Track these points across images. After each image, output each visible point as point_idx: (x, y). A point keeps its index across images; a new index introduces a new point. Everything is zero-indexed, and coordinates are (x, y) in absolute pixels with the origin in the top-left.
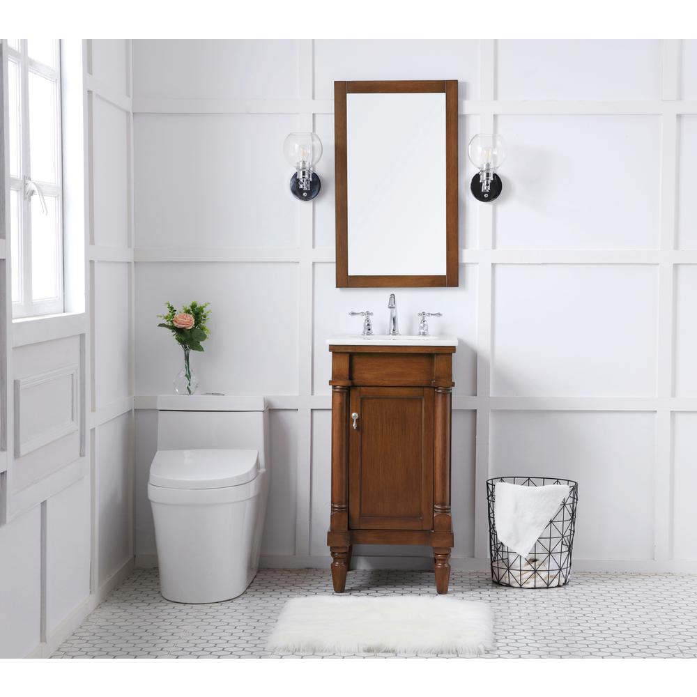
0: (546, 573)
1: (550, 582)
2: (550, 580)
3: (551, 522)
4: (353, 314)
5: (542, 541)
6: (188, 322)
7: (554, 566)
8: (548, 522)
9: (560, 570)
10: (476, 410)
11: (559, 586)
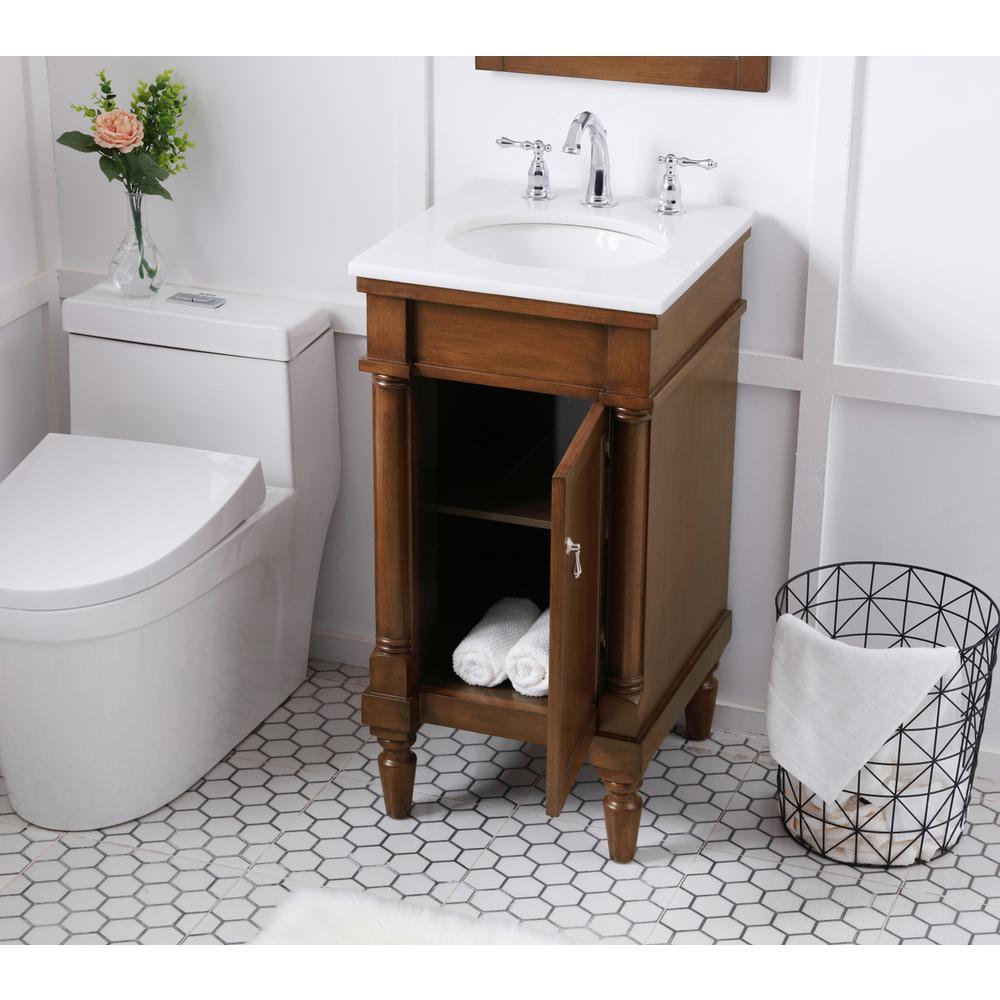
0: (886, 837)
1: (894, 854)
2: (895, 851)
3: (901, 730)
4: (506, 142)
5: (876, 769)
6: (128, 134)
7: (906, 822)
8: (893, 731)
9: (925, 829)
10: (799, 392)
11: (919, 861)
